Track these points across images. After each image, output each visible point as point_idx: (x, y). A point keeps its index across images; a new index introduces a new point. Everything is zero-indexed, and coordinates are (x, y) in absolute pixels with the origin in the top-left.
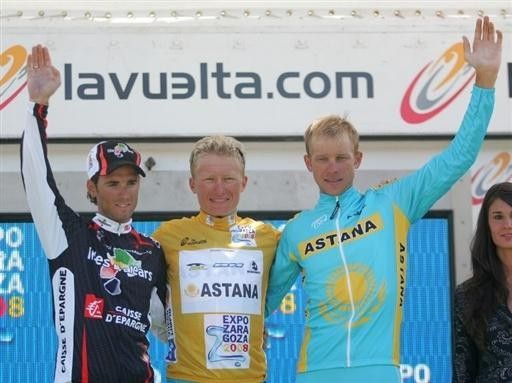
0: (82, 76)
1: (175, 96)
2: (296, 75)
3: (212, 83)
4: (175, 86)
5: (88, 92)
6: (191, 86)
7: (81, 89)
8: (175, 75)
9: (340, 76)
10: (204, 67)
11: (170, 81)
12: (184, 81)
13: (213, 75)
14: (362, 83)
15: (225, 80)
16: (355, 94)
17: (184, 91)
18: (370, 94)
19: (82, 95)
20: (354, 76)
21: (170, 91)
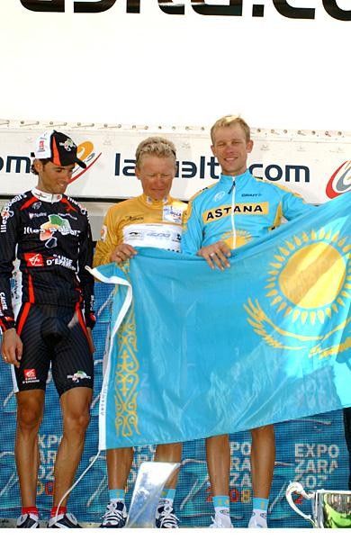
0: (126, 161)
1: (183, 176)
2: (261, 166)
3: (207, 169)
4: (184, 170)
5: (129, 171)
6: (194, 170)
7: (126, 169)
8: (184, 163)
9: (288, 168)
10: (203, 159)
11: (181, 166)
12: (190, 167)
13: (208, 164)
14: (302, 172)
15: (216, 167)
16: (297, 179)
17: (190, 173)
18: (307, 180)
19: (125, 173)
20: (297, 168)
21: (181, 173)
